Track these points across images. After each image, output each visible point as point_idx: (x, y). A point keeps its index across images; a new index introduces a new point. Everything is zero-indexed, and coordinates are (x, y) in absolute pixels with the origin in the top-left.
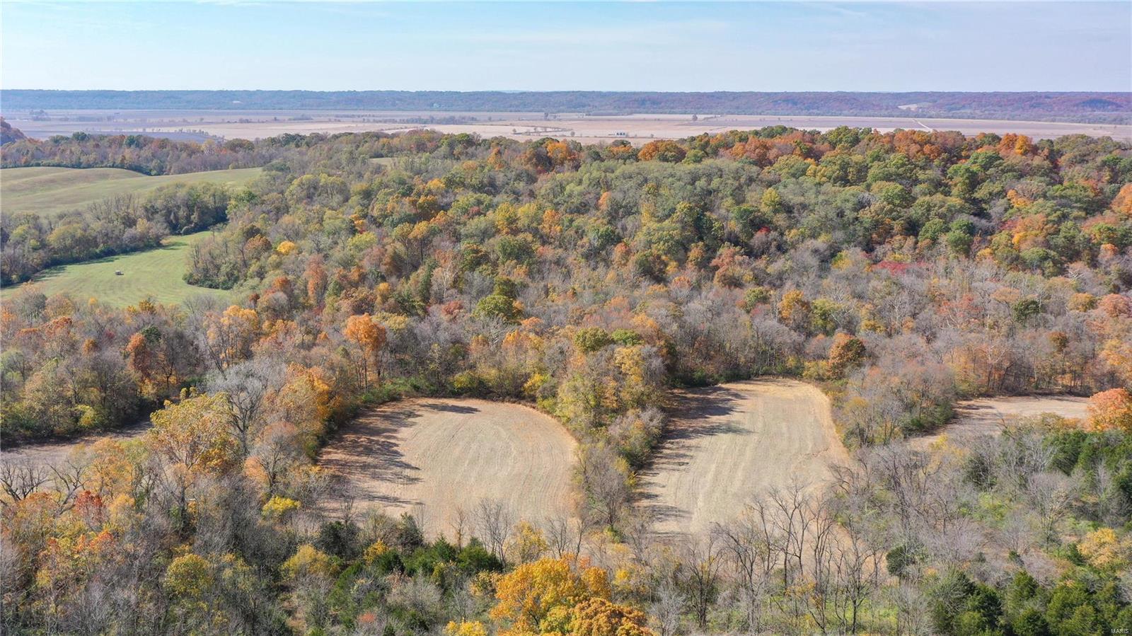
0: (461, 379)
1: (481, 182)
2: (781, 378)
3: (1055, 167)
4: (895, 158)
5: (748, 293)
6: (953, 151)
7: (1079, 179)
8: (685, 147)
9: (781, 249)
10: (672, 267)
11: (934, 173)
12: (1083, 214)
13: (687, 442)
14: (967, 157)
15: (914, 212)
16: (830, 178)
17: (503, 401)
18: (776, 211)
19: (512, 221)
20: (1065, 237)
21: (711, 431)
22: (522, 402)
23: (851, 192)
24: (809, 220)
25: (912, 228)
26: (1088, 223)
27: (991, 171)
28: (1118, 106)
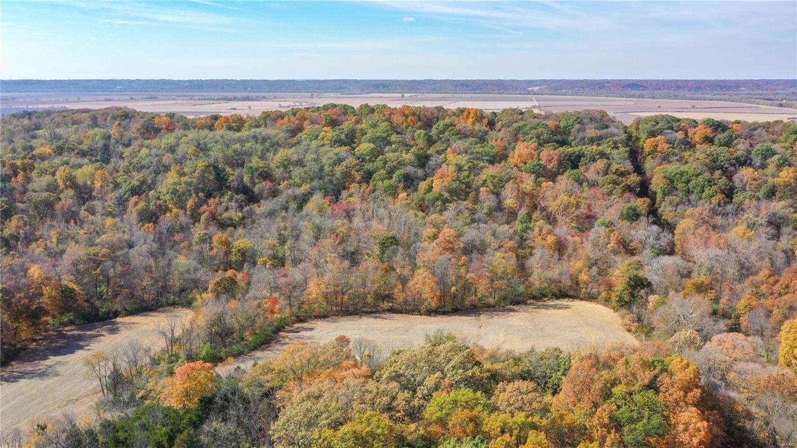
19: (67, 179)
23: (337, 151)
25: (371, 178)
28: (645, 87)
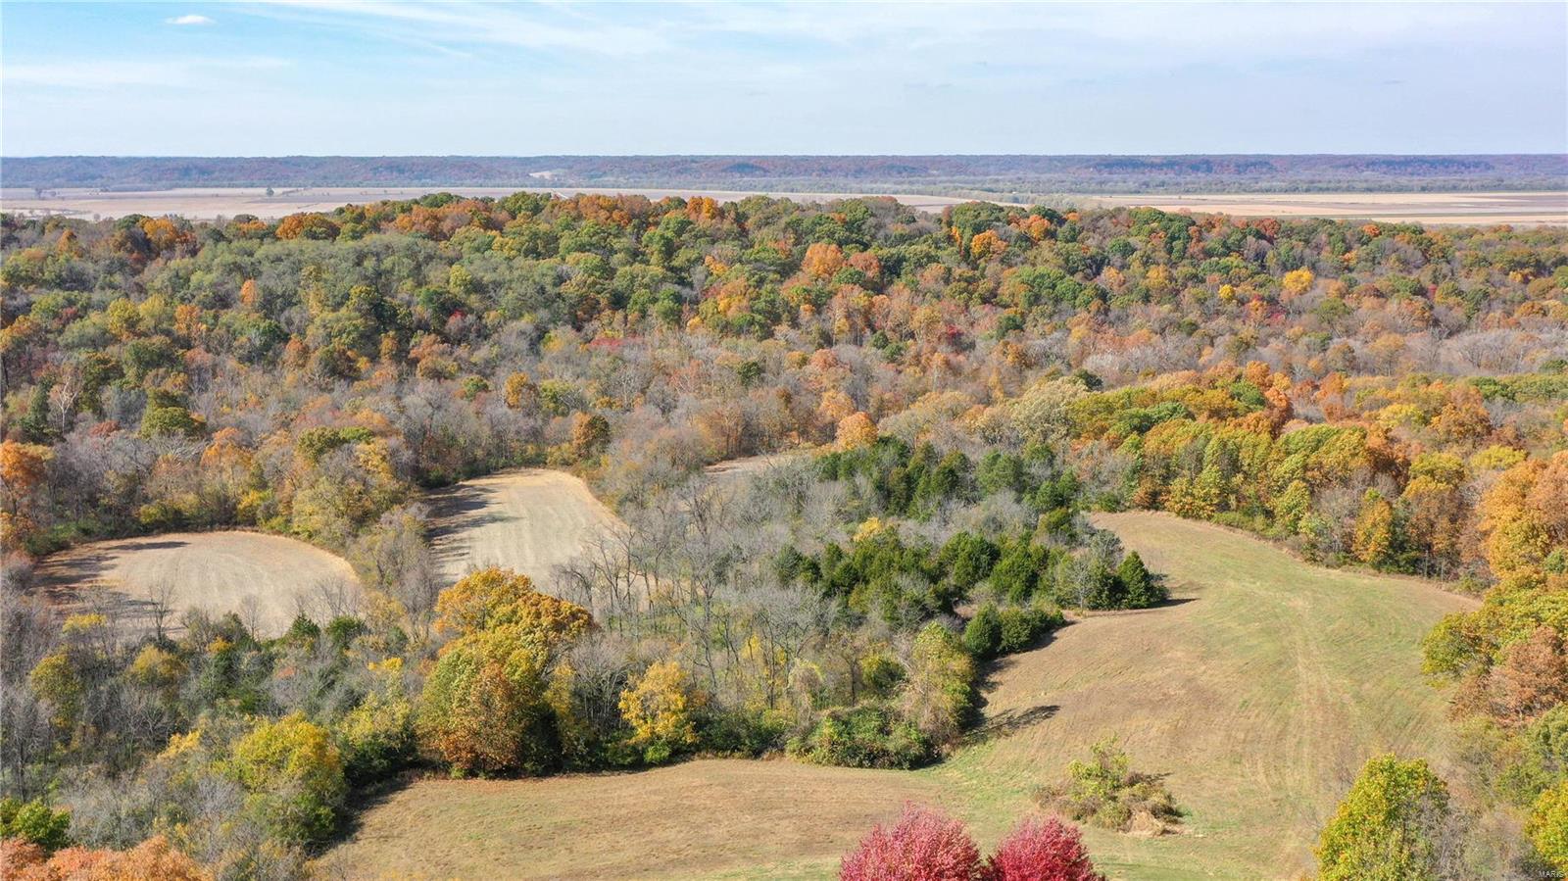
0: (148, 512)
1: (59, 276)
2: (523, 469)
3: (744, 232)
4: (586, 226)
5: (465, 382)
6: (642, 217)
7: (770, 242)
8: (336, 221)
9: (483, 334)
10: (362, 363)
11: (626, 242)
12: (778, 276)
13: (457, 536)
14: (657, 224)
15: (619, 283)
16: (519, 250)
17: (211, 530)
18: (468, 292)
19: (132, 324)
20: (766, 301)
21: (477, 523)
22: (239, 527)
23: (547, 265)
24: (507, 298)
25: (619, 301)
26: (785, 285)
27: (685, 236)
28: (766, 171)
